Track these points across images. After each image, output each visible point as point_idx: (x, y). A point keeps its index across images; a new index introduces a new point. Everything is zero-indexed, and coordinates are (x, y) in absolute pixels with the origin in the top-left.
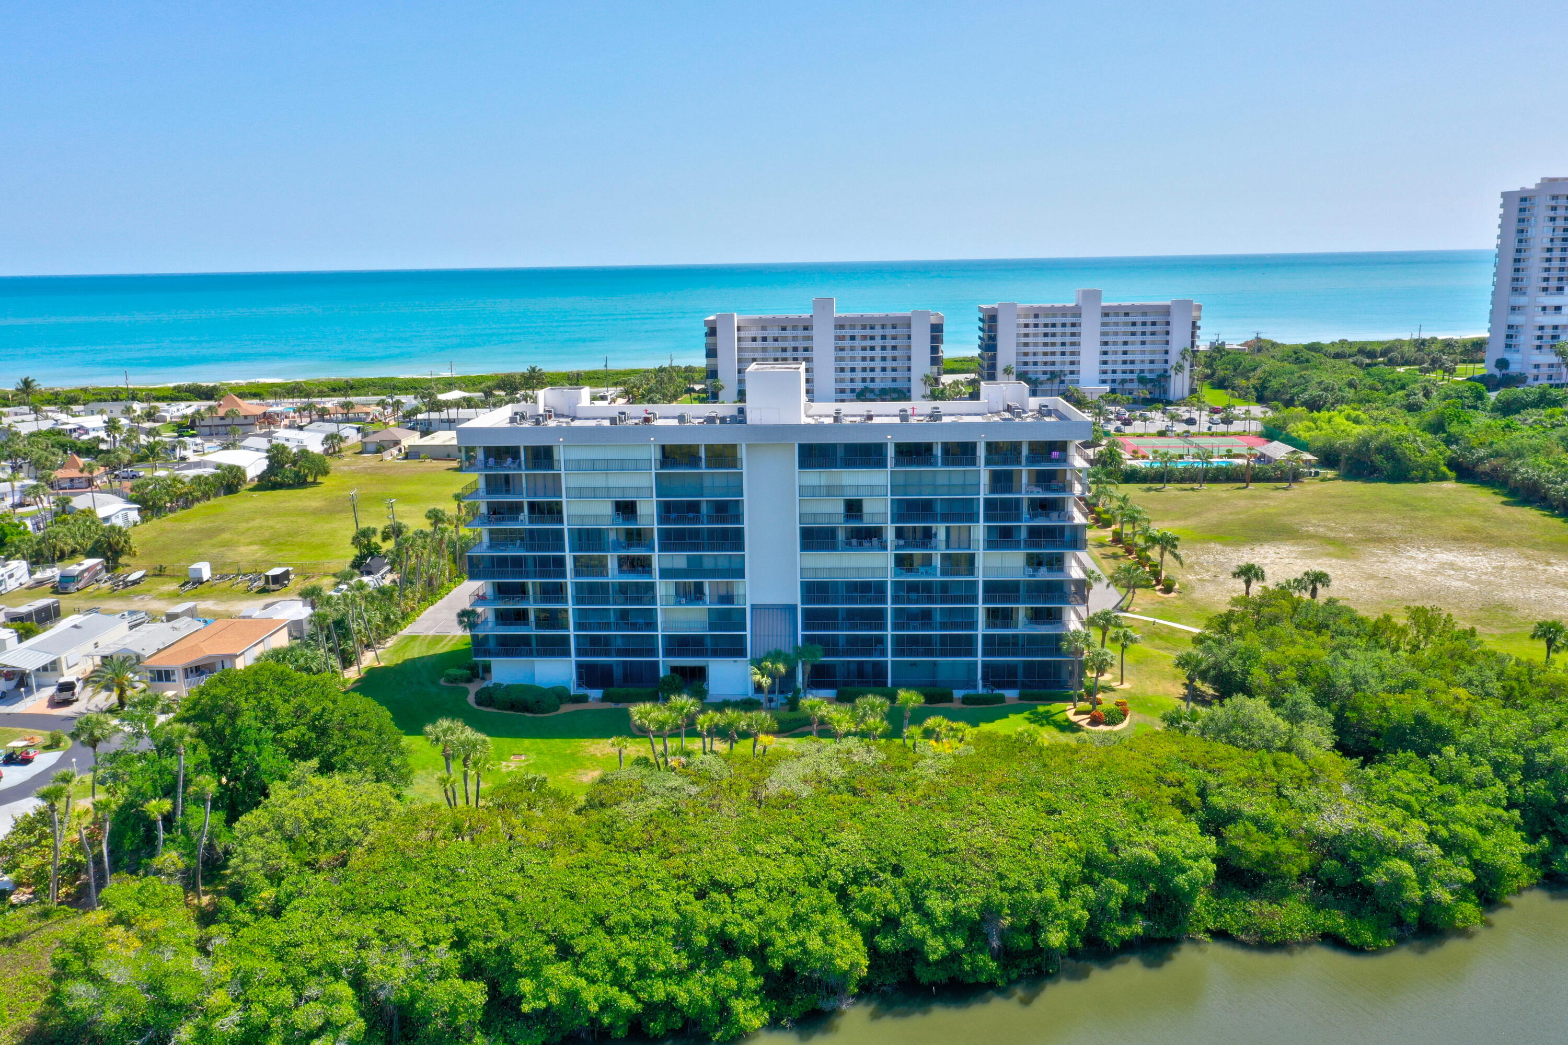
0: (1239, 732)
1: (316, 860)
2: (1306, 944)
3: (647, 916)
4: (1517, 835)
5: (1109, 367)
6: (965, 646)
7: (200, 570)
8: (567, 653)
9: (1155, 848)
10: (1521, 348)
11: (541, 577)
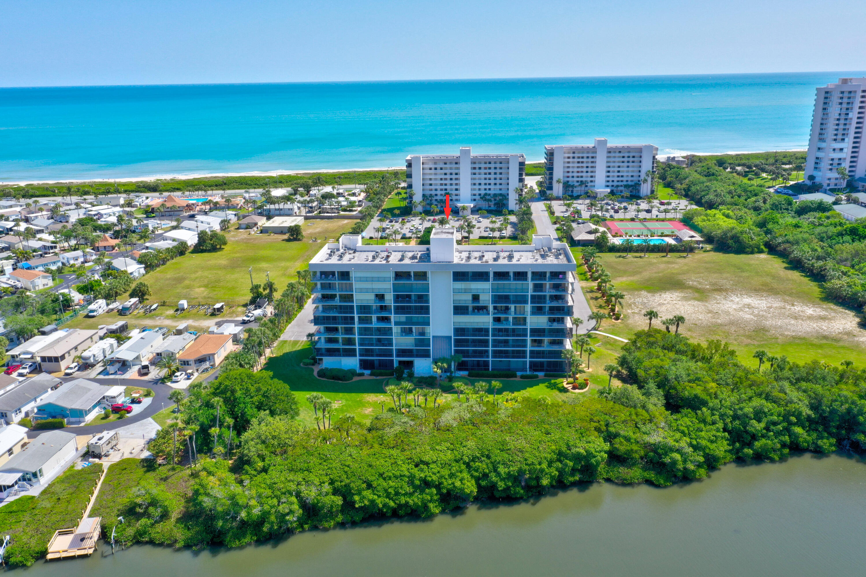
0: (625, 400)
1: (276, 451)
2: (639, 484)
3: (398, 473)
4: (725, 443)
5: (610, 179)
6: (523, 354)
7: (183, 304)
8: (355, 355)
9: (585, 449)
10: (822, 169)
11: (345, 324)
